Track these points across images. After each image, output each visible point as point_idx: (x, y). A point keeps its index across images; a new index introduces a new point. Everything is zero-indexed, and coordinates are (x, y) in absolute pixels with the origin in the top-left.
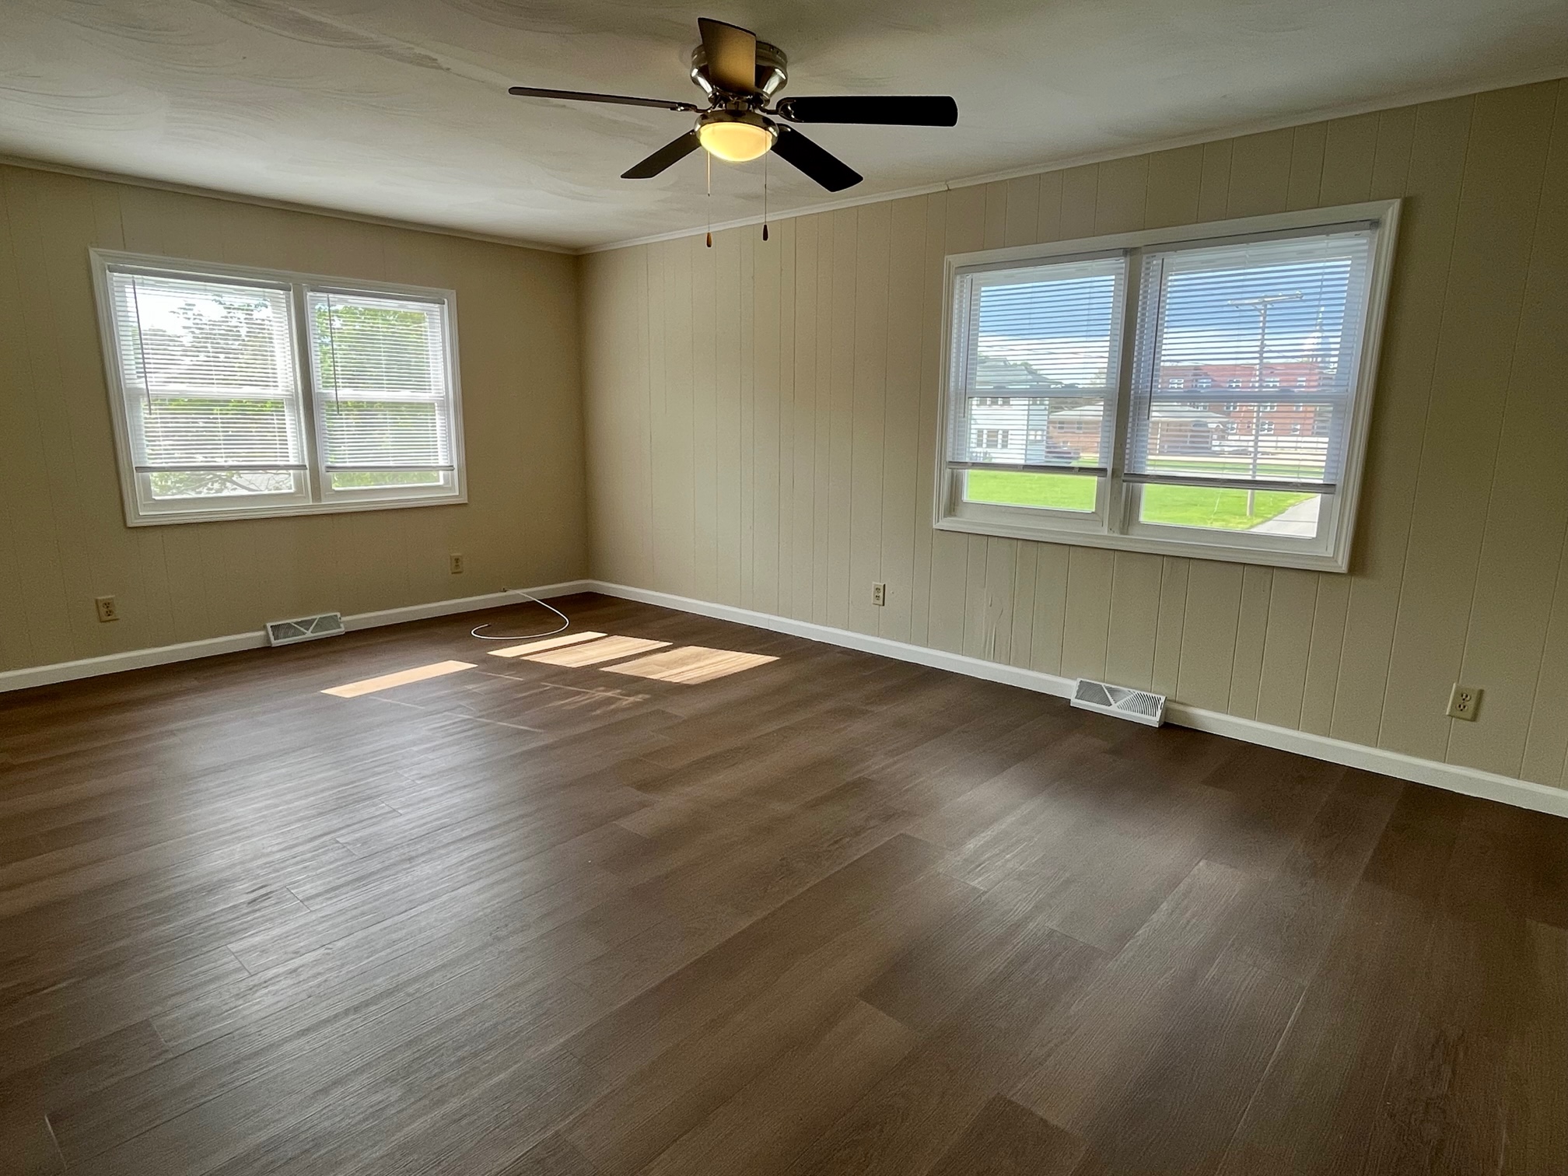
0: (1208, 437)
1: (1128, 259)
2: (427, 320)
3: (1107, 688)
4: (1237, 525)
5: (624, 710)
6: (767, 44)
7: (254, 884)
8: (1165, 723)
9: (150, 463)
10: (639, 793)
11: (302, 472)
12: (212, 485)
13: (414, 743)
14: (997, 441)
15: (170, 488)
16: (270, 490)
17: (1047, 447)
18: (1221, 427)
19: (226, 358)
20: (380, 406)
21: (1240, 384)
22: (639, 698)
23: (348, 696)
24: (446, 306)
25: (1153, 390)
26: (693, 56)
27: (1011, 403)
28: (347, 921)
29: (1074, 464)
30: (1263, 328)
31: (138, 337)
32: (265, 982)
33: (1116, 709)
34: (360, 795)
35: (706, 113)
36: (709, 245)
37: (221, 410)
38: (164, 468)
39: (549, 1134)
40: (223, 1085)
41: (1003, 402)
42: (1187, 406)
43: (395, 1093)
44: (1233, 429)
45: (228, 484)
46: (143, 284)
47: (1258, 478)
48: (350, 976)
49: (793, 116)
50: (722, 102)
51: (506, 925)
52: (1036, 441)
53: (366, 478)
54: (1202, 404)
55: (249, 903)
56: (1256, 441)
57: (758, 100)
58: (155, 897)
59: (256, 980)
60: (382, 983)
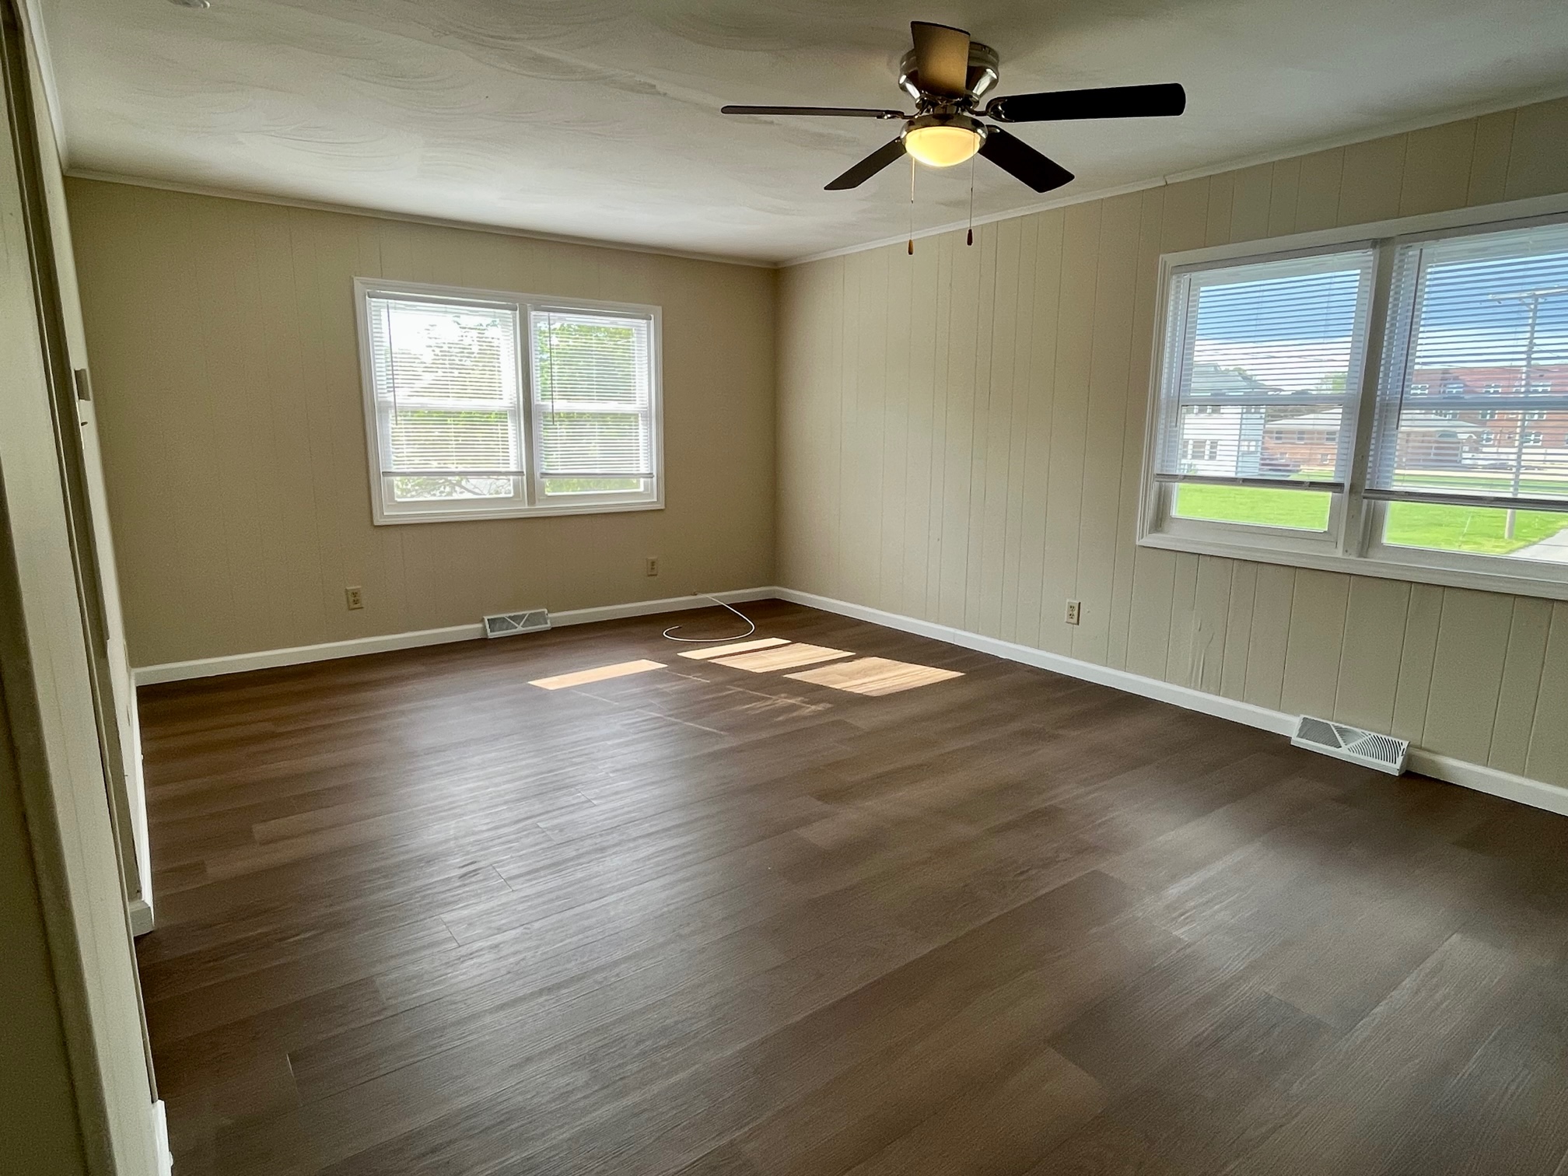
0: (1457, 449)
1: (1377, 250)
2: (635, 335)
3: (1336, 728)
4: (1490, 549)
5: (805, 718)
6: (979, 44)
7: (465, 860)
8: (1407, 771)
9: (394, 469)
10: (820, 803)
11: (520, 477)
12: (444, 488)
13: (608, 738)
14: (1204, 452)
15: (409, 491)
16: (492, 494)
17: (1262, 459)
18: (1475, 437)
19: (460, 373)
20: (588, 417)
21: (1500, 390)
22: (820, 707)
23: (551, 688)
24: (652, 321)
25: (1404, 396)
26: (902, 63)
27: (1222, 411)
28: (544, 903)
29: (1293, 477)
30: (1533, 325)
31: (389, 356)
32: (471, 954)
33: (1344, 752)
34: (559, 783)
35: (912, 119)
36: (910, 253)
37: (454, 421)
38: (405, 473)
39: (724, 1141)
40: (434, 1047)
41: (1213, 411)
42: (1432, 414)
43: (582, 1077)
44: (1488, 440)
45: (457, 488)
46: (395, 308)
47: (1520, 496)
48: (544, 957)
49: (1003, 116)
50: (929, 107)
51: (689, 924)
52: (1250, 453)
53: (574, 484)
54: (1451, 412)
55: (460, 878)
56: (1519, 454)
57: (968, 102)
58: (382, 863)
59: (464, 951)
60: (573, 968)
